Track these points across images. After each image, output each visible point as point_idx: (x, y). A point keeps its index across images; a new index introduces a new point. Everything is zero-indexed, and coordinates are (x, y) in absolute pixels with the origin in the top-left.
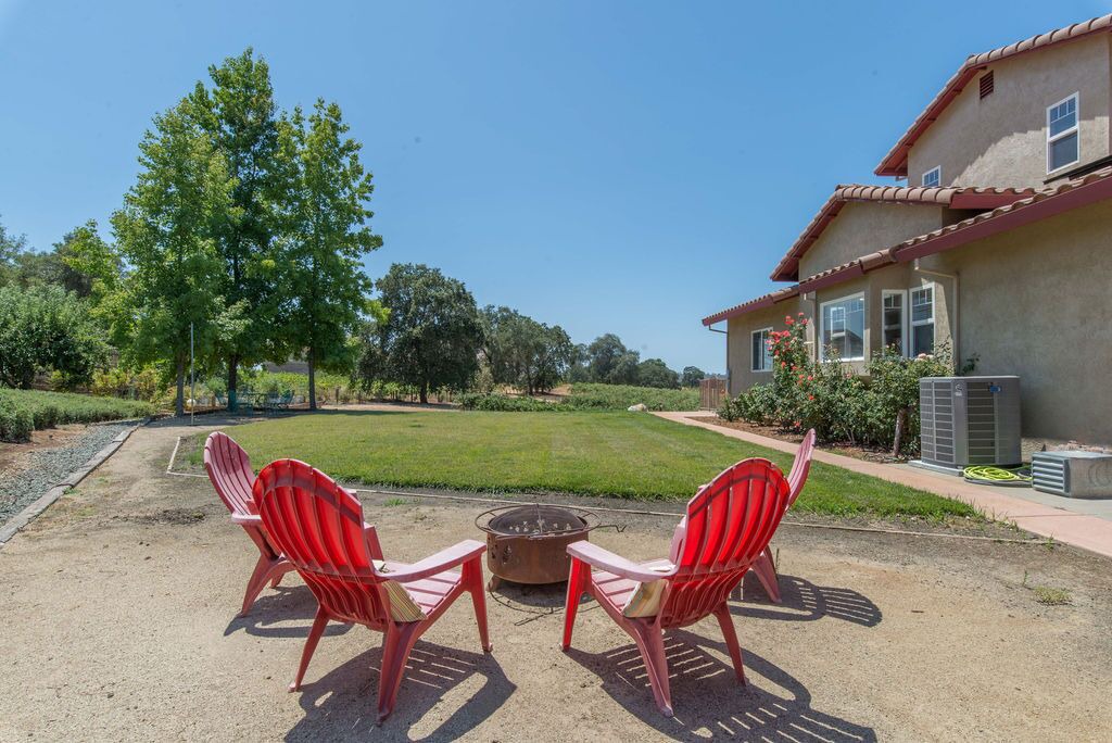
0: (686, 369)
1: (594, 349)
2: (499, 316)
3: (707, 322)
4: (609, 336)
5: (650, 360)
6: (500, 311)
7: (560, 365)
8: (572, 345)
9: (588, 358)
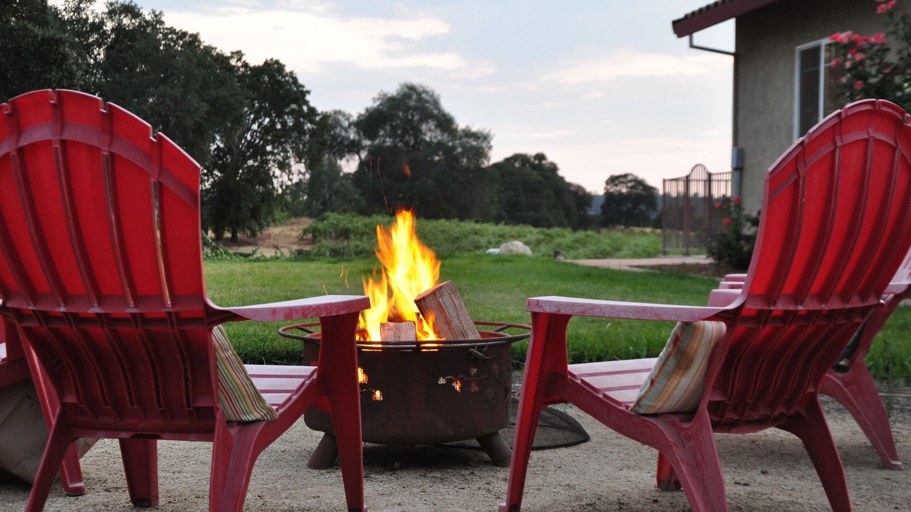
0: (613, 180)
1: (371, 122)
2: (109, 26)
3: (686, 26)
4: (412, 88)
5: (517, 157)
6: (112, 13)
7: (283, 166)
8: (312, 111)
9: (354, 147)
